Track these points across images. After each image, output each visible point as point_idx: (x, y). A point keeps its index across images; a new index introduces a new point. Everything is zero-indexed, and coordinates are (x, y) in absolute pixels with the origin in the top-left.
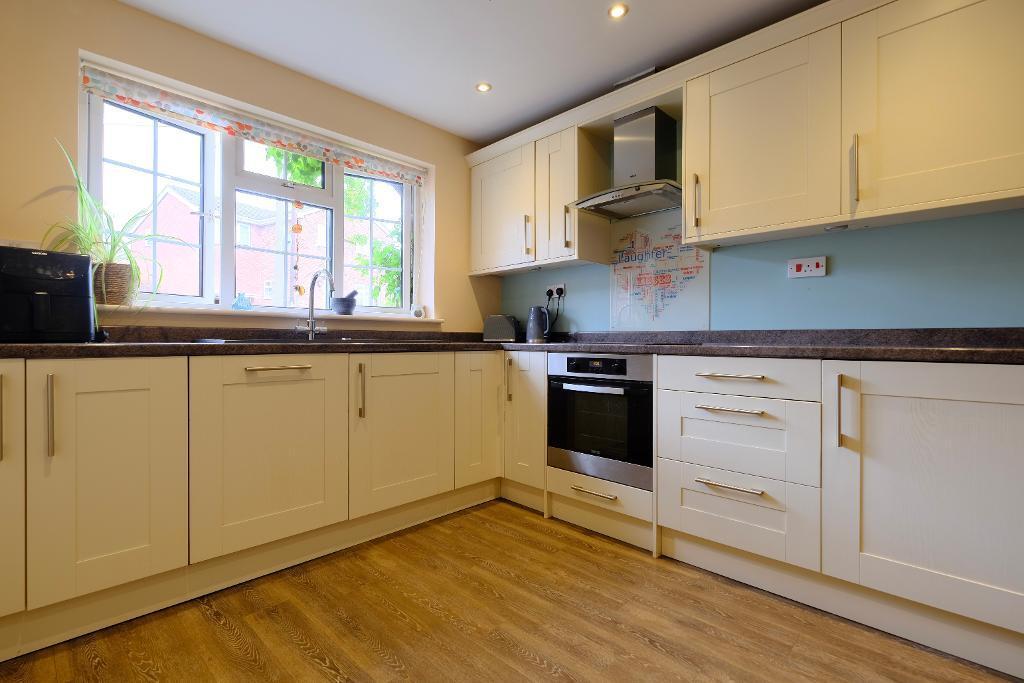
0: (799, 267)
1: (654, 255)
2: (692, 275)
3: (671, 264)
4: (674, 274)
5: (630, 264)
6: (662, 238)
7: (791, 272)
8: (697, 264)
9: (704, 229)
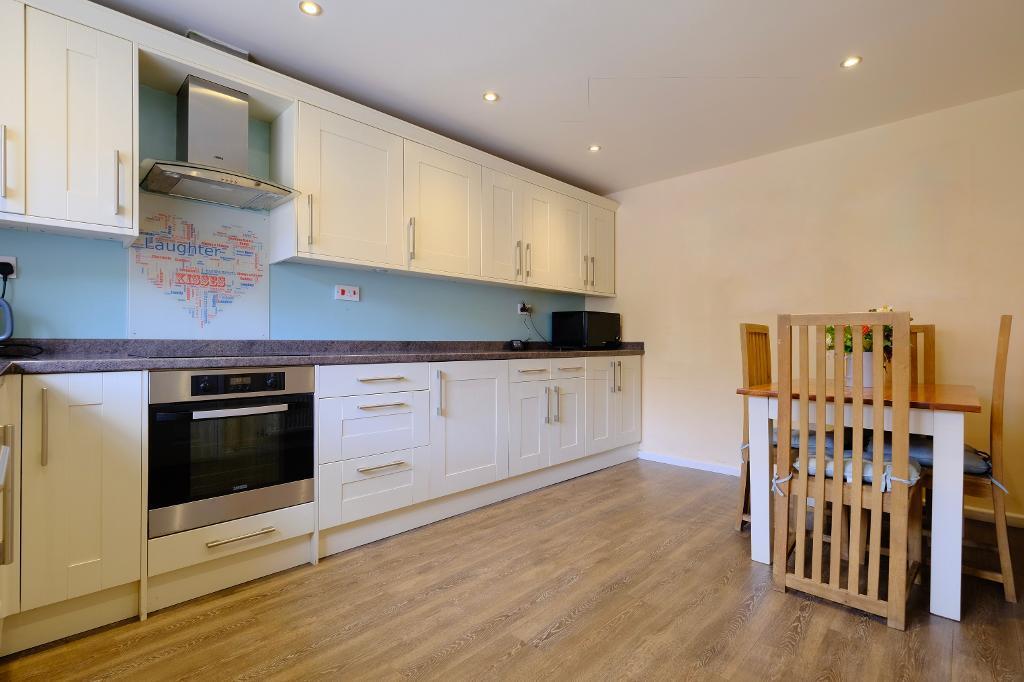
0: (343, 292)
1: (203, 251)
2: (250, 282)
3: (226, 266)
4: (229, 279)
5: (164, 253)
6: (214, 234)
7: (337, 295)
8: (255, 272)
9: (315, 248)
